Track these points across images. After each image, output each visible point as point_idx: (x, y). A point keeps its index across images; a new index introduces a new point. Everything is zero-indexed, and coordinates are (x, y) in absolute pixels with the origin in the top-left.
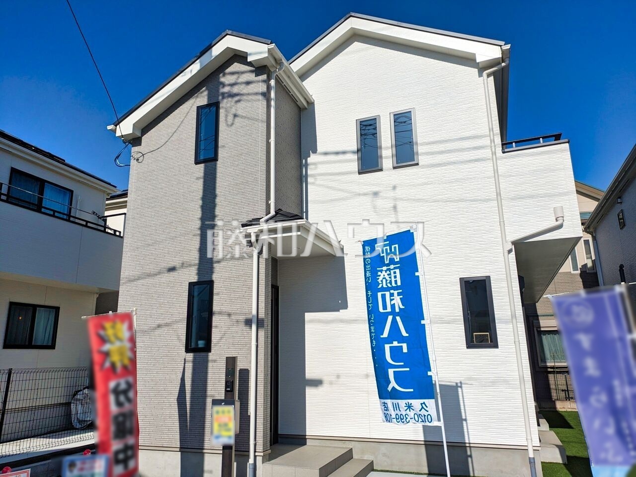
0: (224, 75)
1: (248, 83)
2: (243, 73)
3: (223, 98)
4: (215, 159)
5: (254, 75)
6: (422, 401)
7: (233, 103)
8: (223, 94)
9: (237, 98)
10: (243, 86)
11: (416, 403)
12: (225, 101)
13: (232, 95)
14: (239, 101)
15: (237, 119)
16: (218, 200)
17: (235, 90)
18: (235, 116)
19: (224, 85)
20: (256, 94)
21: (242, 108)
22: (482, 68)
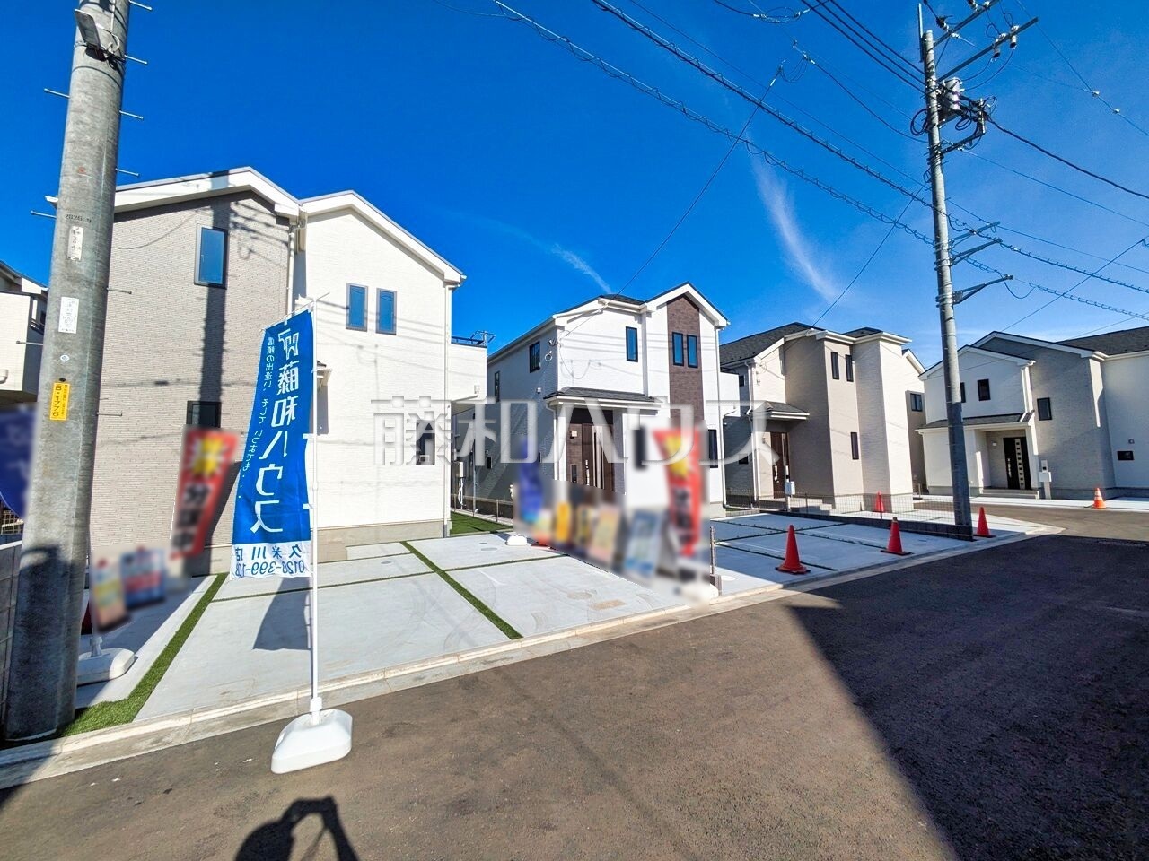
0: (237, 204)
1: (268, 225)
2: (261, 212)
3: (234, 227)
4: (223, 287)
5: (275, 220)
6: (294, 543)
7: (248, 238)
8: (236, 225)
9: (253, 235)
10: (261, 226)
11: (286, 548)
12: (238, 231)
13: (245, 228)
14: (256, 238)
15: (252, 255)
17: (251, 225)
19: (236, 215)
20: (276, 239)
21: (259, 247)
22: (447, 283)
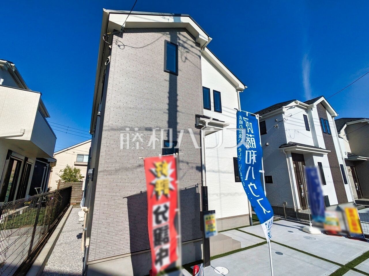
0: (180, 34)
1: (192, 47)
3: (180, 45)
4: (176, 74)
5: (195, 44)
7: (185, 51)
9: (187, 50)
10: (190, 46)
13: (184, 47)
14: (187, 52)
15: (187, 61)
16: (178, 97)
17: (186, 45)
18: (186, 58)
19: (180, 39)
20: (196, 54)
21: (189, 56)
